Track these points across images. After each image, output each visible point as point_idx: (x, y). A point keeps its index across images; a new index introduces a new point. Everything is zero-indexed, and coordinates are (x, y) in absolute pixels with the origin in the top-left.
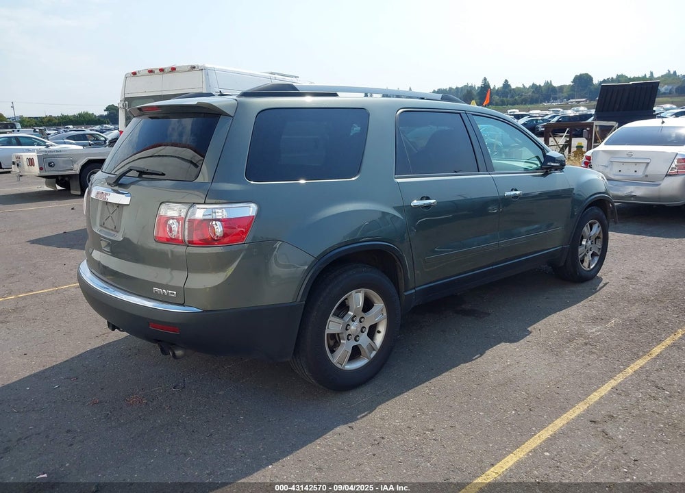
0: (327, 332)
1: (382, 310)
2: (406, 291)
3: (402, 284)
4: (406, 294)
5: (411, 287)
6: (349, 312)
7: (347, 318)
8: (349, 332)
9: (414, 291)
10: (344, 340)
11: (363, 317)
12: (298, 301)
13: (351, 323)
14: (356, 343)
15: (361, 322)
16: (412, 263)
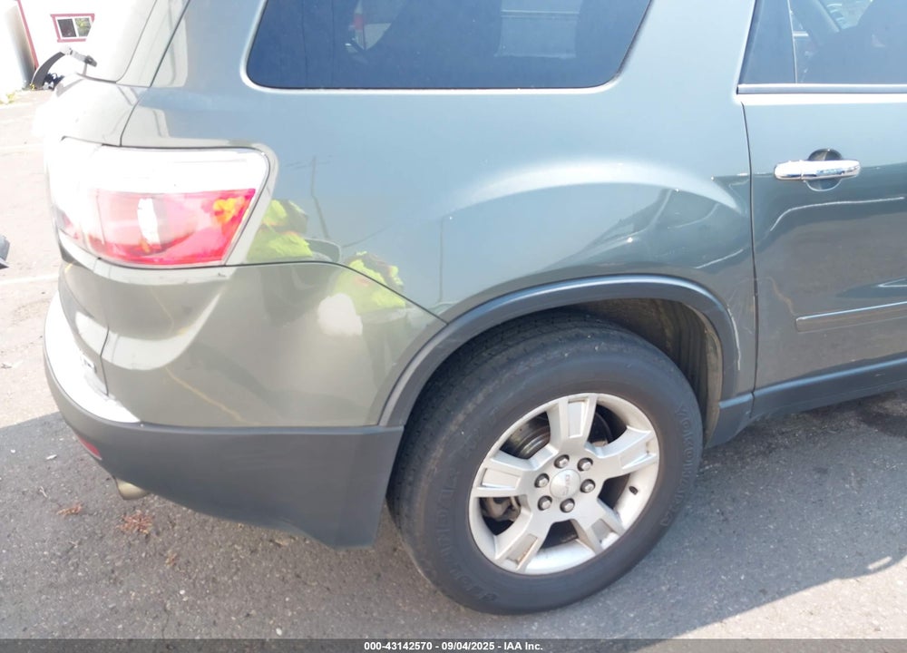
0: (477, 492)
1: (647, 444)
2: (724, 398)
3: (715, 382)
4: (723, 405)
5: (741, 388)
6: (548, 447)
7: (540, 461)
8: (543, 491)
9: (748, 397)
10: (529, 509)
11: (590, 460)
12: (381, 424)
13: (552, 471)
14: (563, 517)
15: (580, 468)
16: (752, 333)
